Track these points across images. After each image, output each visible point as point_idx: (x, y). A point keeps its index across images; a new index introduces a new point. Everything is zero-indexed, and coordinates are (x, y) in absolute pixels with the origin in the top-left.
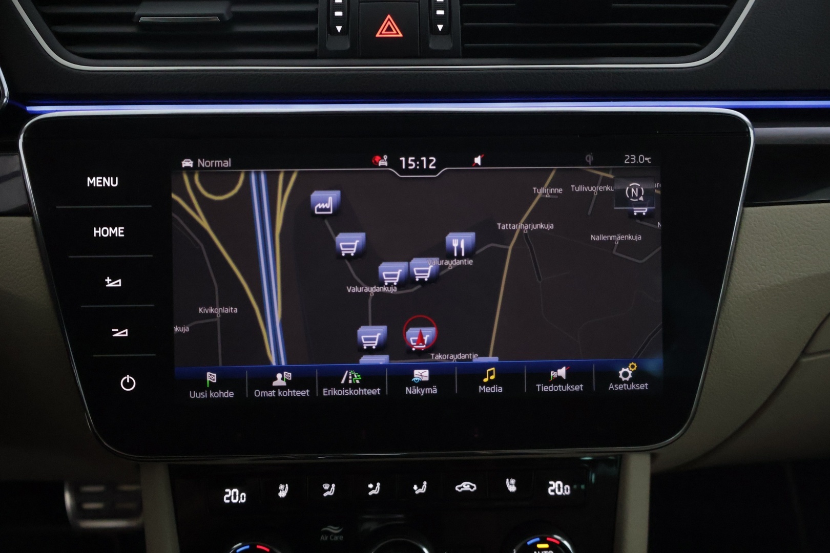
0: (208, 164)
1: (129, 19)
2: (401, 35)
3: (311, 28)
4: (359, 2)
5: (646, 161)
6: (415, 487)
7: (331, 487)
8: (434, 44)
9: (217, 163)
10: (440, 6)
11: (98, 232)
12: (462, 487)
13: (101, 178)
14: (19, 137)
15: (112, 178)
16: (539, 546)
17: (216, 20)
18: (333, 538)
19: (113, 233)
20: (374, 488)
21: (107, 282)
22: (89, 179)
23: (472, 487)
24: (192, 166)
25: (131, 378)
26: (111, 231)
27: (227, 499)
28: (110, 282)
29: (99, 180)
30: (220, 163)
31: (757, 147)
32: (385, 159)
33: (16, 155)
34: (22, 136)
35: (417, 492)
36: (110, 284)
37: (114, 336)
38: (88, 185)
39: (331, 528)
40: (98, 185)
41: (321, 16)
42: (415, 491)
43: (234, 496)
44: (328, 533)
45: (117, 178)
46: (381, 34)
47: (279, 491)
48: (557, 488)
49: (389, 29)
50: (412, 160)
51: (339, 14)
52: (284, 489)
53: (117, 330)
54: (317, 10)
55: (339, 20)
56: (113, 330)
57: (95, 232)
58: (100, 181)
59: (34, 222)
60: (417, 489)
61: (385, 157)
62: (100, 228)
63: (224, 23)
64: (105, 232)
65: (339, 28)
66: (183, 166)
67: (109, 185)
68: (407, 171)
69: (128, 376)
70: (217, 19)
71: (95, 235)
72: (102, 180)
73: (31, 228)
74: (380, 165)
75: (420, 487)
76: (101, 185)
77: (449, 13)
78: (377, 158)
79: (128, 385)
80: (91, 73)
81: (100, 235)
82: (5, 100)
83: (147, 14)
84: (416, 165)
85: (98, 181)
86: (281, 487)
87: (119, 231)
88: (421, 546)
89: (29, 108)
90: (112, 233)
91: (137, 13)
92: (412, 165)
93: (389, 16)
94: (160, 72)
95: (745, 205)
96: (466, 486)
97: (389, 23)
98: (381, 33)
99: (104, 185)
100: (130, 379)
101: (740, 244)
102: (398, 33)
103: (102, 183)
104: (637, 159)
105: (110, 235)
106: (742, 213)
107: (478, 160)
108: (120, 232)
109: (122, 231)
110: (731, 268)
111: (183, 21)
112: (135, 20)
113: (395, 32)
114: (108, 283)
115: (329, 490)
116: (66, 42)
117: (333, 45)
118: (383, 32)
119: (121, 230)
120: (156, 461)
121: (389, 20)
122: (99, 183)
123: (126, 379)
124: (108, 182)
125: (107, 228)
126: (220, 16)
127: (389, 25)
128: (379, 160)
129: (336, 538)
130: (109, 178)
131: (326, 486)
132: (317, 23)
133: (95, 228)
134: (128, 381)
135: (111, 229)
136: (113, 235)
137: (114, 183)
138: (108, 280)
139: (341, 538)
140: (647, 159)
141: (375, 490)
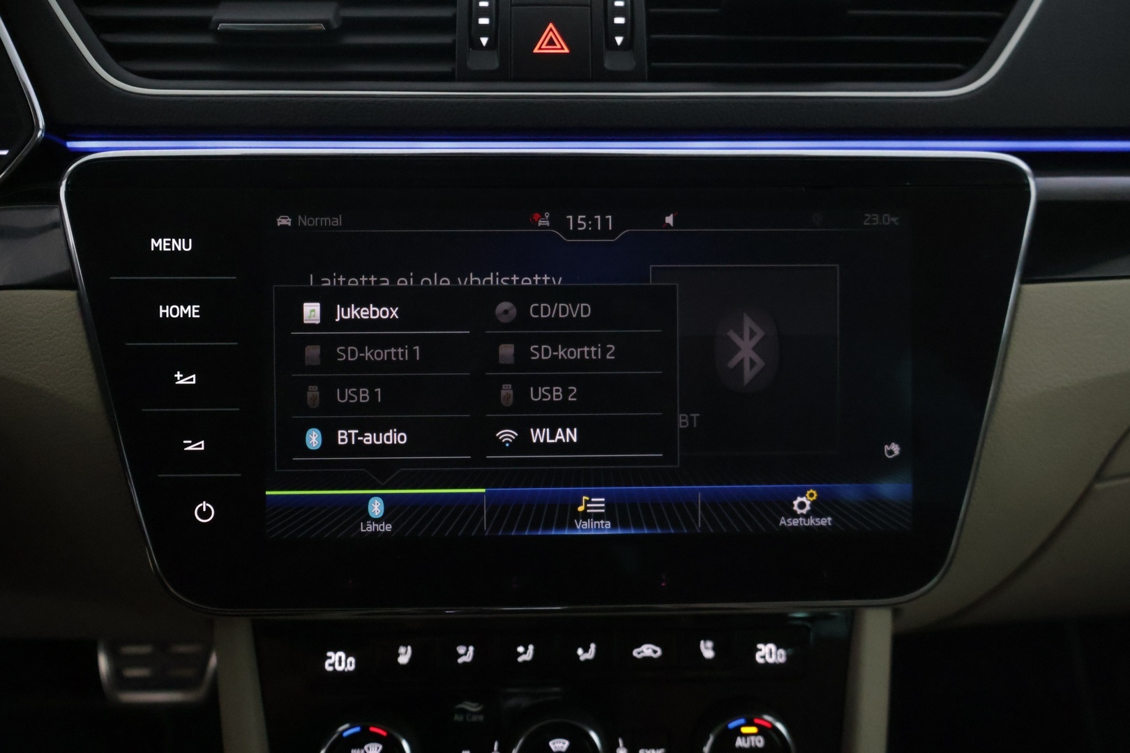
0: (311, 222)
1: (203, 25)
2: (566, 50)
3: (445, 39)
4: (512, 6)
5: (892, 222)
6: (580, 651)
7: (467, 650)
8: (611, 63)
9: (324, 221)
10: (619, 12)
11: (166, 311)
12: (643, 652)
13: (169, 240)
14: (61, 185)
15: (184, 240)
16: (745, 730)
17: (320, 27)
18: (470, 717)
19: (186, 312)
20: (525, 653)
21: (177, 378)
22: (153, 241)
23: (655, 652)
24: (289, 224)
25: (208, 505)
26: (182, 310)
27: (330, 665)
28: (181, 378)
29: (167, 242)
30: (328, 221)
31: (1040, 204)
32: (547, 217)
33: (57, 207)
34: (64, 183)
35: (582, 658)
36: (181, 380)
37: (185, 449)
38: (152, 249)
39: (469, 706)
40: (165, 249)
41: (461, 23)
42: (578, 656)
43: (339, 661)
44: (464, 712)
45: (190, 240)
46: (540, 49)
47: (398, 655)
48: (768, 653)
49: (551, 42)
50: (582, 219)
51: (484, 21)
52: (406, 653)
53: (190, 442)
54: (455, 16)
55: (484, 30)
56: (185, 442)
57: (161, 311)
58: (169, 244)
59: (79, 298)
60: (582, 655)
61: (547, 215)
62: (167, 307)
63: (330, 33)
64: (175, 311)
65: (484, 41)
66: (279, 224)
67: (179, 249)
68: (576, 234)
69: (204, 502)
70: (322, 27)
71: (161, 316)
72: (171, 242)
73: (75, 305)
74: (539, 225)
75: (586, 650)
76: (169, 250)
77: (631, 21)
78: (537, 215)
79: (205, 514)
80: (153, 97)
81: (167, 316)
82: (40, 134)
83: (229, 19)
84: (588, 226)
85: (165, 244)
86: (402, 650)
87: (192, 311)
88: (586, 728)
89: (71, 144)
90: (183, 312)
91: (215, 18)
92: (582, 225)
93: (551, 26)
94: (246, 98)
95: (1023, 281)
96: (647, 650)
97: (551, 34)
98: (541, 47)
99: (173, 249)
100: (207, 507)
101: (1016, 333)
102: (562, 48)
103: (170, 247)
104: (880, 219)
105: (181, 316)
106: (1019, 291)
107: (669, 220)
108: (194, 311)
109: (198, 311)
110: (1003, 366)
111: (261, 29)
112: (212, 26)
113: (559, 46)
114: (179, 379)
115: (466, 654)
116: (119, 56)
117: (476, 63)
118: (543, 47)
119: (196, 309)
120: (237, 616)
121: (551, 30)
122: (167, 247)
123: (202, 507)
124: (179, 245)
125: (177, 307)
126: (326, 23)
127: (551, 38)
128: (539, 219)
129: (475, 718)
130: (180, 240)
131: (461, 650)
132: (455, 32)
133: (161, 307)
134: (204, 510)
135: (182, 307)
136: (186, 315)
137: (187, 246)
138: (178, 375)
139: (481, 718)
140: (894, 220)
141: (526, 654)
